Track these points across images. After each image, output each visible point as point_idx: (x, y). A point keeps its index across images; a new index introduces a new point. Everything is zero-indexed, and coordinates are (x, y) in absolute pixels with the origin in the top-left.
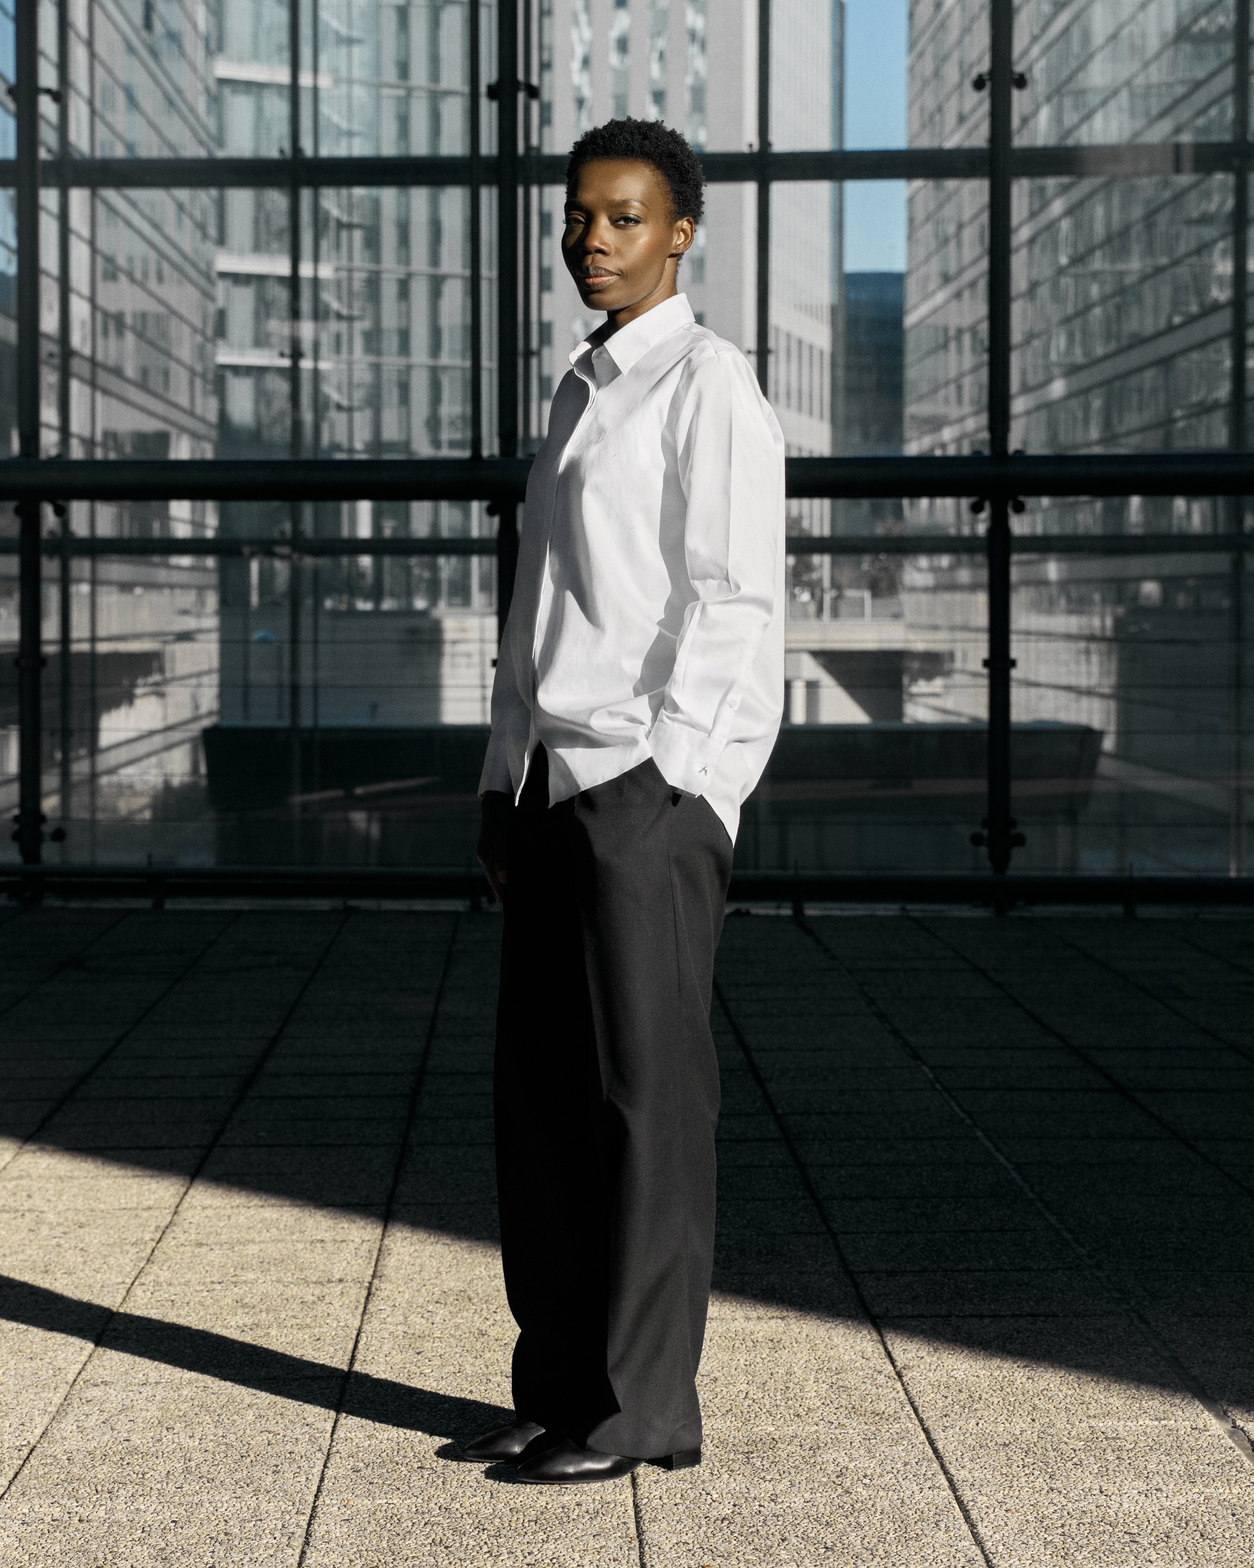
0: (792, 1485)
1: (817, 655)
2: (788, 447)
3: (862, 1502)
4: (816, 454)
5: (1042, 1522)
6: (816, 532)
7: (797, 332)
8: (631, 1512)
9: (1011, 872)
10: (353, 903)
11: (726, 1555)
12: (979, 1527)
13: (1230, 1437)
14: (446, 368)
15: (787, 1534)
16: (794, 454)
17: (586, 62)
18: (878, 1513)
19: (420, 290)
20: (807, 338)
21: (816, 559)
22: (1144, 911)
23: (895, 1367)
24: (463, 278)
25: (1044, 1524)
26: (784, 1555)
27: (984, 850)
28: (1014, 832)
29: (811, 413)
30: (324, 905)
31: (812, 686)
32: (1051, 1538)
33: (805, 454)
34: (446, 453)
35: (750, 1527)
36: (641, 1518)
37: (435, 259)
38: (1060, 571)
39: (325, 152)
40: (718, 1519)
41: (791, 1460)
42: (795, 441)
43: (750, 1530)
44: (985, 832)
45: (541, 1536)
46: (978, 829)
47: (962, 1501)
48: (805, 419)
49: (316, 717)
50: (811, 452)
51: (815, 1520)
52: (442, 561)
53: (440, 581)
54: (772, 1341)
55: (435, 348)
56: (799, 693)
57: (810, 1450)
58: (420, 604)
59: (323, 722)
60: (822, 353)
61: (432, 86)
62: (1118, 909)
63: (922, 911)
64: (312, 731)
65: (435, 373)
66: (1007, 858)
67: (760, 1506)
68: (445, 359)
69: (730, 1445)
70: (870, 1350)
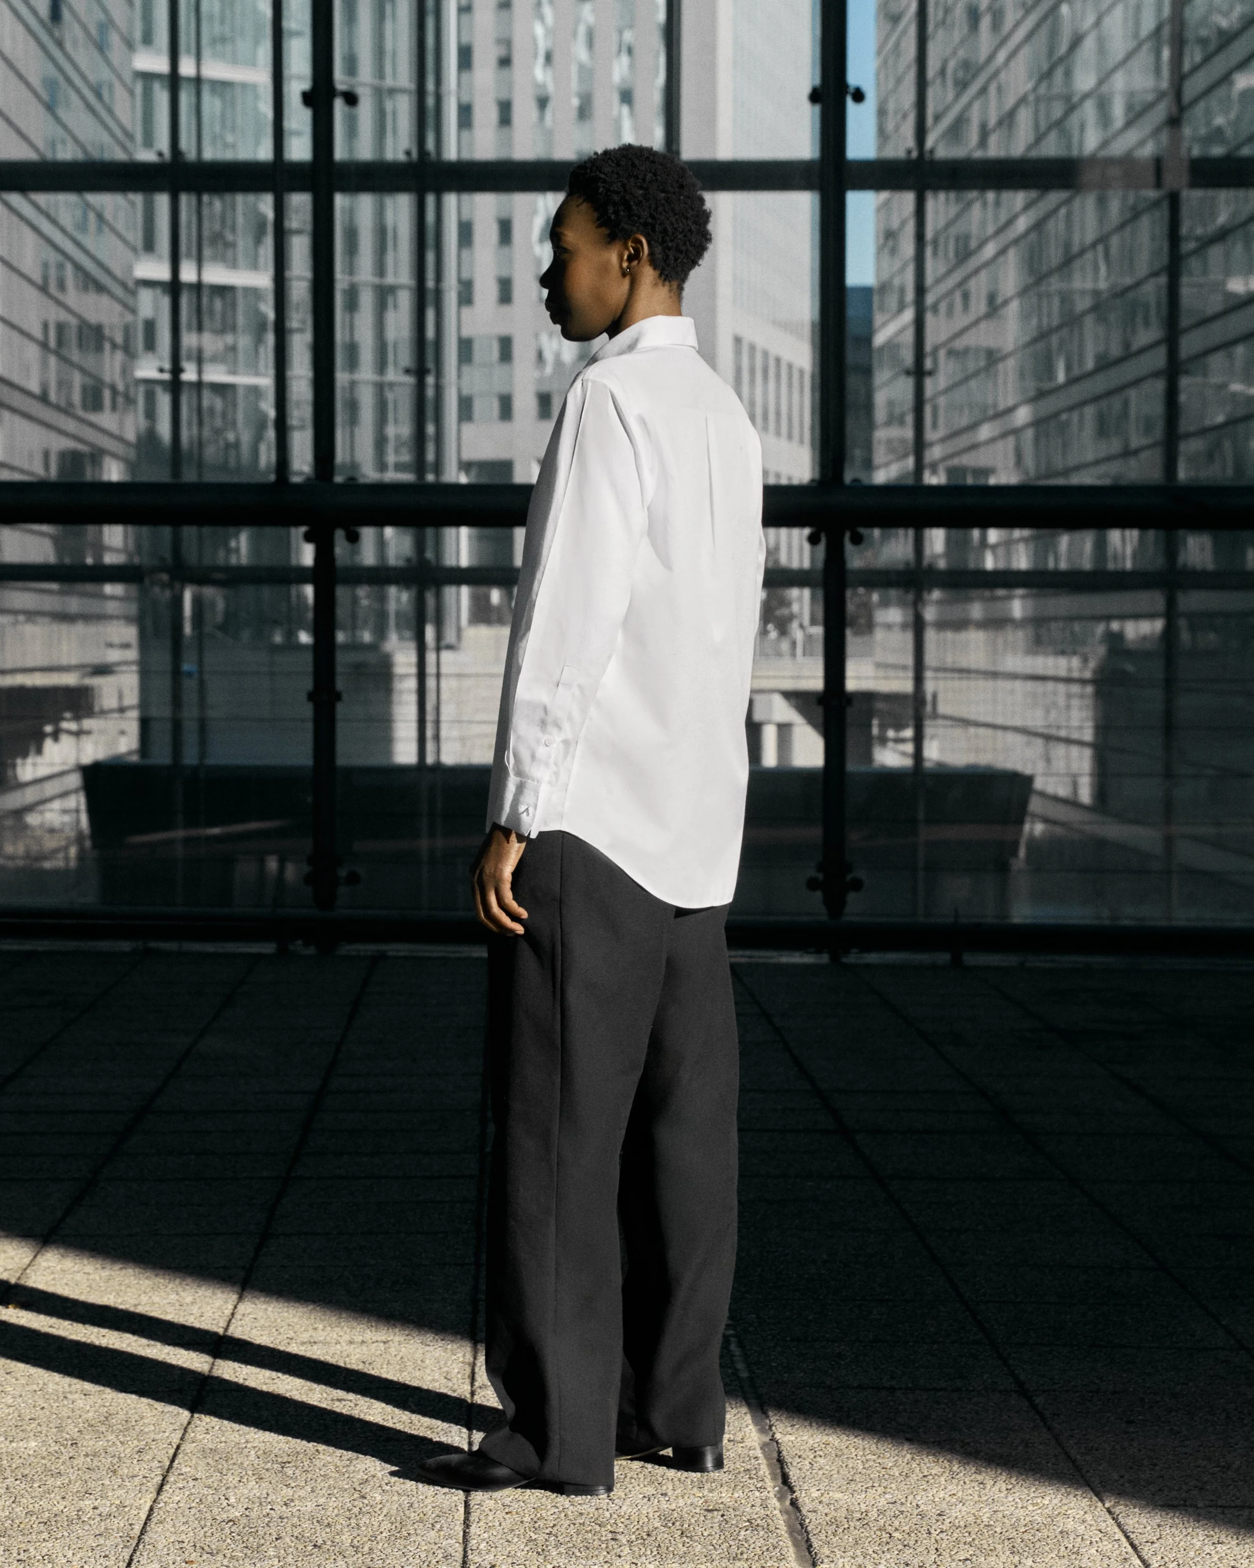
0: (313, 1491)
1: (789, 695)
2: (765, 473)
3: (371, 1506)
4: (795, 482)
5: (536, 1522)
6: (795, 565)
7: (774, 351)
8: (143, 1516)
9: (846, 918)
10: (153, 944)
11: (215, 1552)
12: (474, 1526)
13: (761, 1448)
14: (391, 385)
15: (284, 1534)
16: (772, 481)
17: (548, 58)
18: (382, 1515)
19: (367, 300)
20: (787, 356)
21: (794, 592)
22: (971, 959)
23: (472, 1385)
24: (409, 288)
25: (537, 1525)
26: (271, 1552)
27: (819, 894)
28: (849, 877)
29: (790, 437)
30: (126, 946)
31: (784, 729)
32: (536, 1536)
33: (784, 481)
34: (392, 476)
35: (251, 1528)
36: (150, 1520)
37: (380, 269)
38: (1024, 608)
39: (209, 154)
40: (224, 1521)
41: (324, 1469)
42: (773, 468)
43: (250, 1530)
44: (820, 876)
45: (45, 1535)
46: (812, 873)
47: (469, 1505)
48: (783, 442)
49: (203, 755)
50: (790, 478)
51: (318, 1521)
52: (392, 591)
53: (388, 614)
54: (364, 1362)
55: (381, 365)
56: (770, 736)
57: (348, 1460)
58: (367, 637)
59: (210, 761)
60: (801, 372)
61: (376, 82)
62: (944, 958)
63: (750, 957)
64: (195, 769)
65: (380, 388)
66: (843, 904)
67: (271, 1509)
68: (392, 375)
69: (273, 1455)
70: (456, 1371)
